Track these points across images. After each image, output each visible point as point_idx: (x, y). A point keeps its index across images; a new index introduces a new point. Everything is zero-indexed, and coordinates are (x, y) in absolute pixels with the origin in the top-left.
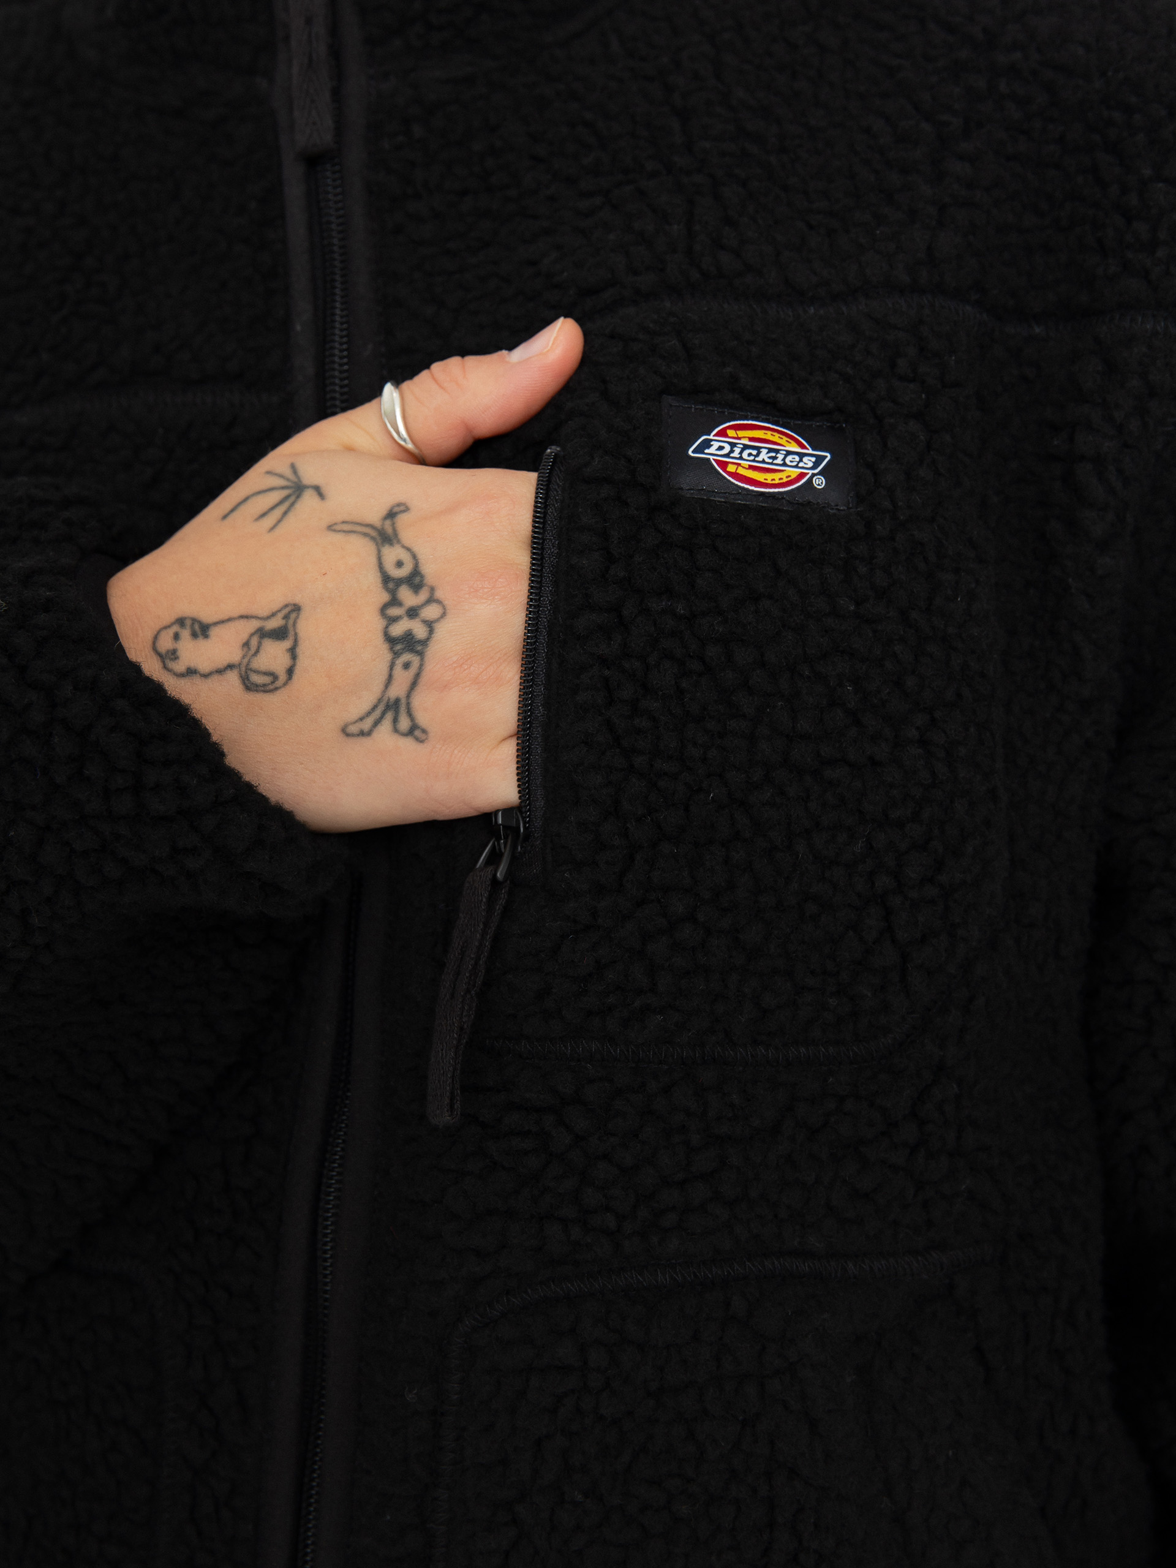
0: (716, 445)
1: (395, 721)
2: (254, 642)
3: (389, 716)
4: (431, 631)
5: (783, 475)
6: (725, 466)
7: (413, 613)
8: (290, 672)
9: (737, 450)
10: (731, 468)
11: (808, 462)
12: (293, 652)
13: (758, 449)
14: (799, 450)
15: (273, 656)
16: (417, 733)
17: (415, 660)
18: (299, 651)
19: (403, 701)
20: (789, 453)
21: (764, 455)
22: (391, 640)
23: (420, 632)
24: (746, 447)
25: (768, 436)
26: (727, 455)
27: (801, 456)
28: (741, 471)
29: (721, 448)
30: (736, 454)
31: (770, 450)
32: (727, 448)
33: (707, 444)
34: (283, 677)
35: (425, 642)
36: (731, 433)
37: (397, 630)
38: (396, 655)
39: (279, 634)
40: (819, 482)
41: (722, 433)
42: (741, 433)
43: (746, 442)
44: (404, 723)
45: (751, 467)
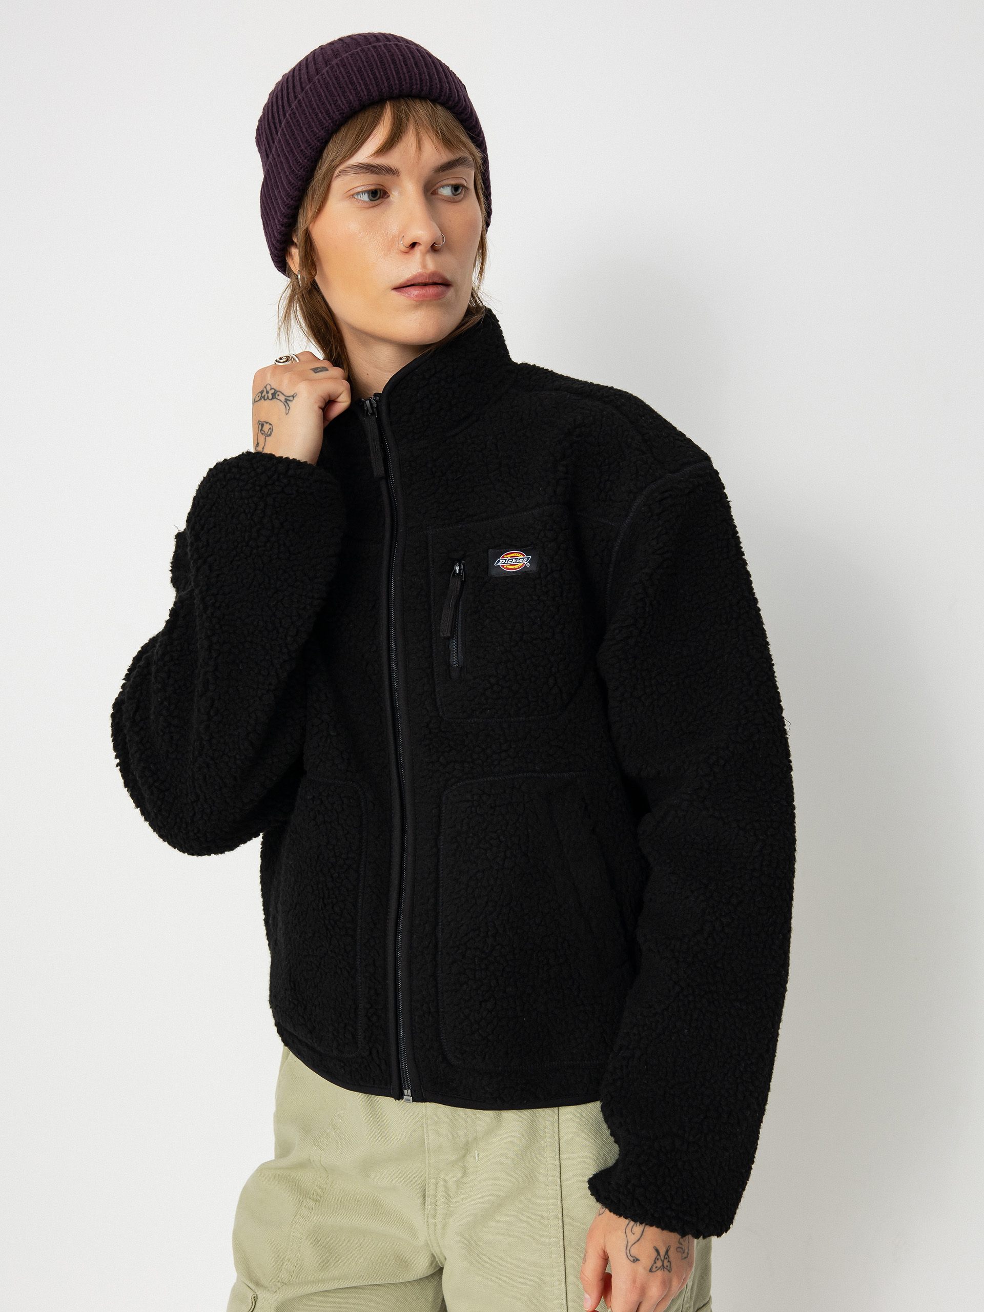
0: (501, 561)
1: (290, 401)
2: (262, 432)
3: (288, 402)
4: (273, 389)
5: (518, 565)
6: (503, 566)
7: (267, 392)
8: (270, 424)
9: (507, 561)
10: (505, 567)
11: (525, 560)
12: (267, 423)
13: (512, 559)
14: (523, 557)
15: (266, 427)
16: (294, 395)
17: (278, 393)
18: (267, 421)
19: (286, 398)
20: (520, 558)
21: (514, 561)
22: (272, 398)
23: (273, 391)
24: (509, 559)
25: (515, 555)
26: (504, 563)
27: (523, 558)
28: (508, 567)
29: (503, 561)
30: (506, 562)
31: (516, 559)
32: (504, 561)
33: (499, 561)
34: (271, 426)
35: (275, 390)
36: (505, 556)
37: (270, 397)
38: (275, 398)
39: (262, 425)
40: (528, 565)
41: (503, 557)
42: (508, 556)
43: (509, 558)
44: (291, 398)
45: (510, 565)
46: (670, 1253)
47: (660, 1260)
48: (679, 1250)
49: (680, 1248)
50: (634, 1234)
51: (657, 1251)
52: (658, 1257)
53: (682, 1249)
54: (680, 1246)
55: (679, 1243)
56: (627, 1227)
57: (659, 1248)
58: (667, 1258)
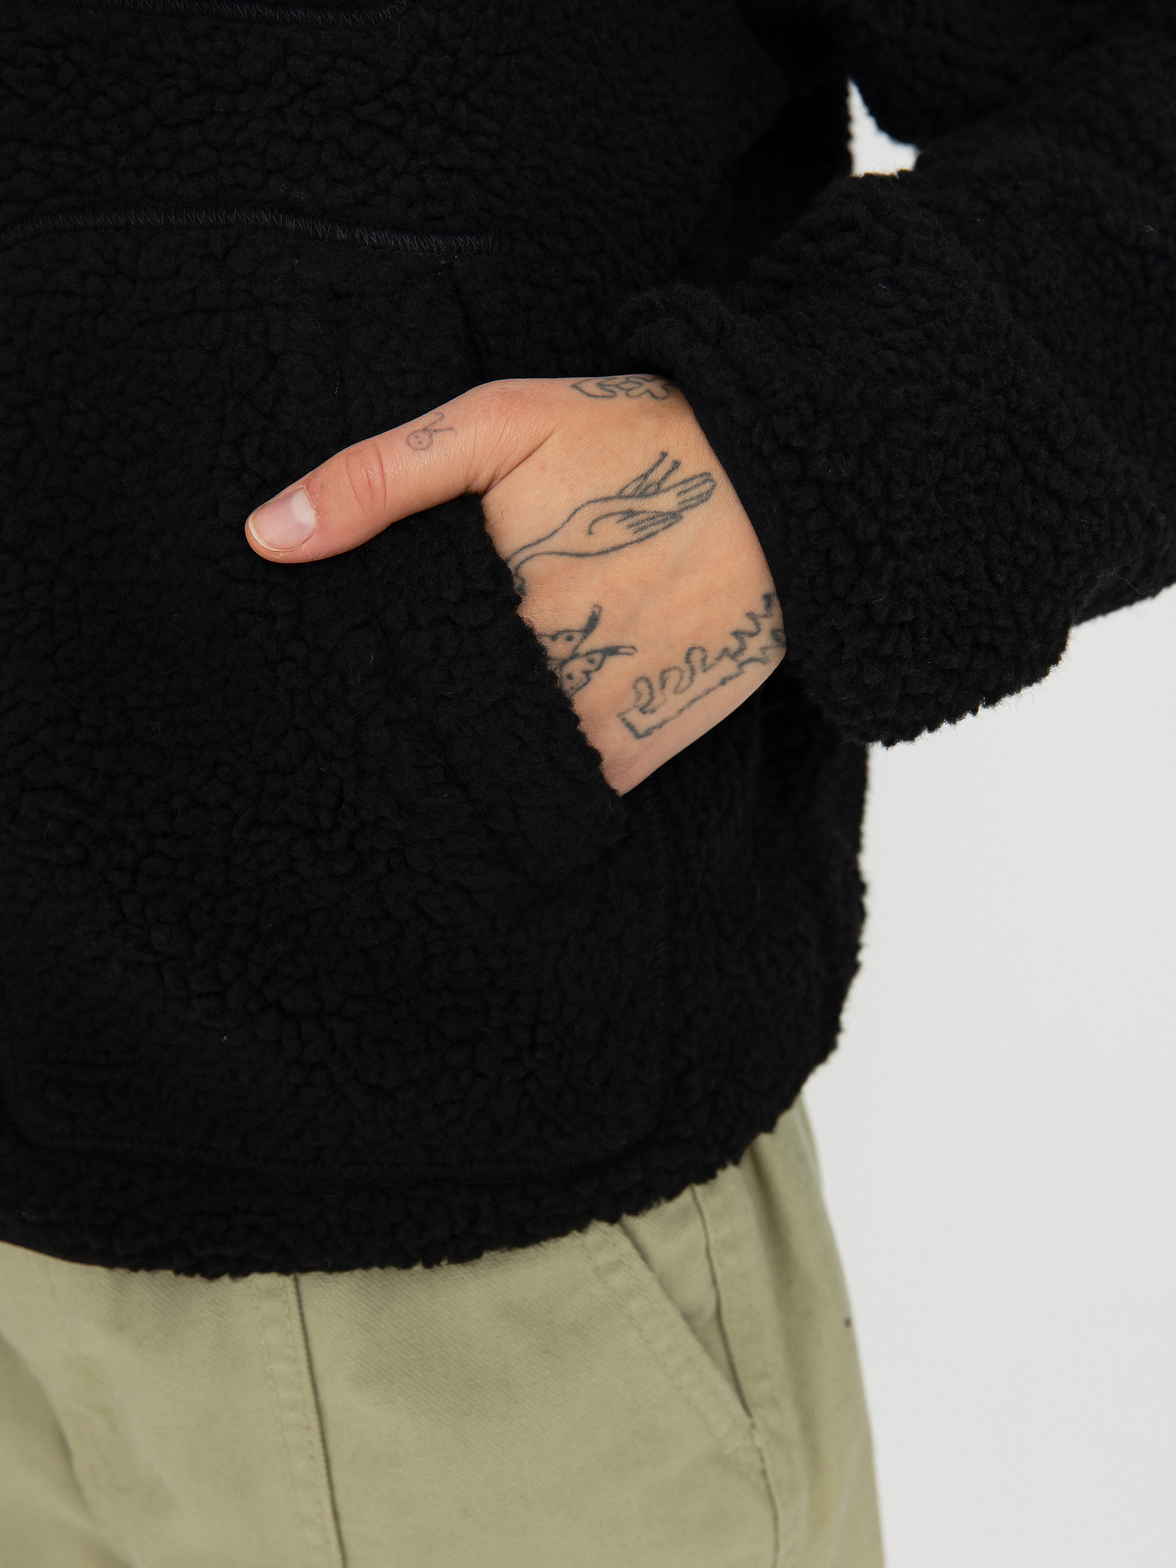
46: (614, 664)
47: (573, 643)
48: (643, 687)
49: (650, 686)
50: (590, 533)
51: (593, 622)
52: (578, 637)
53: (652, 699)
54: (656, 685)
55: (664, 672)
56: (596, 501)
57: (605, 620)
58: (592, 661)
